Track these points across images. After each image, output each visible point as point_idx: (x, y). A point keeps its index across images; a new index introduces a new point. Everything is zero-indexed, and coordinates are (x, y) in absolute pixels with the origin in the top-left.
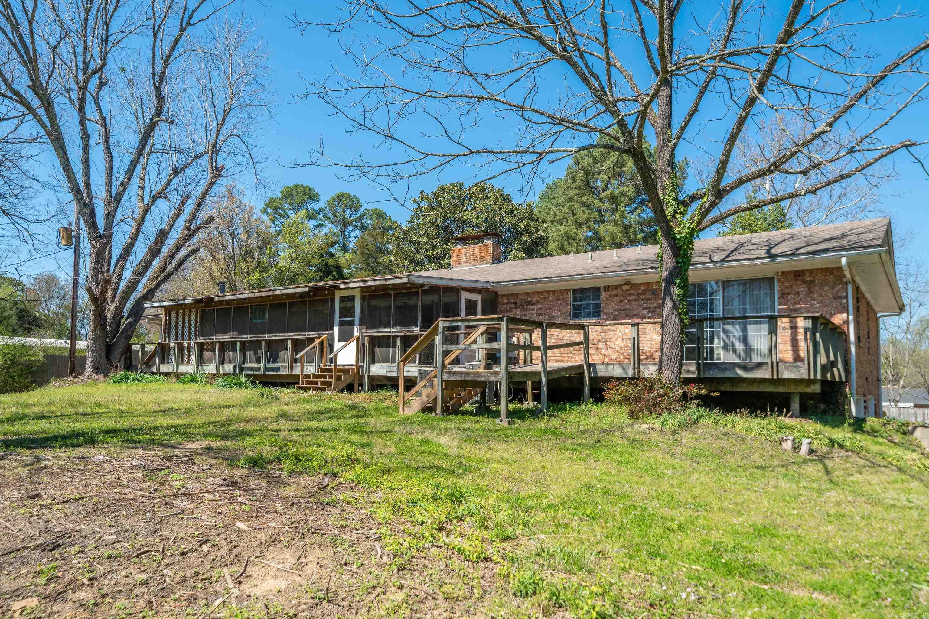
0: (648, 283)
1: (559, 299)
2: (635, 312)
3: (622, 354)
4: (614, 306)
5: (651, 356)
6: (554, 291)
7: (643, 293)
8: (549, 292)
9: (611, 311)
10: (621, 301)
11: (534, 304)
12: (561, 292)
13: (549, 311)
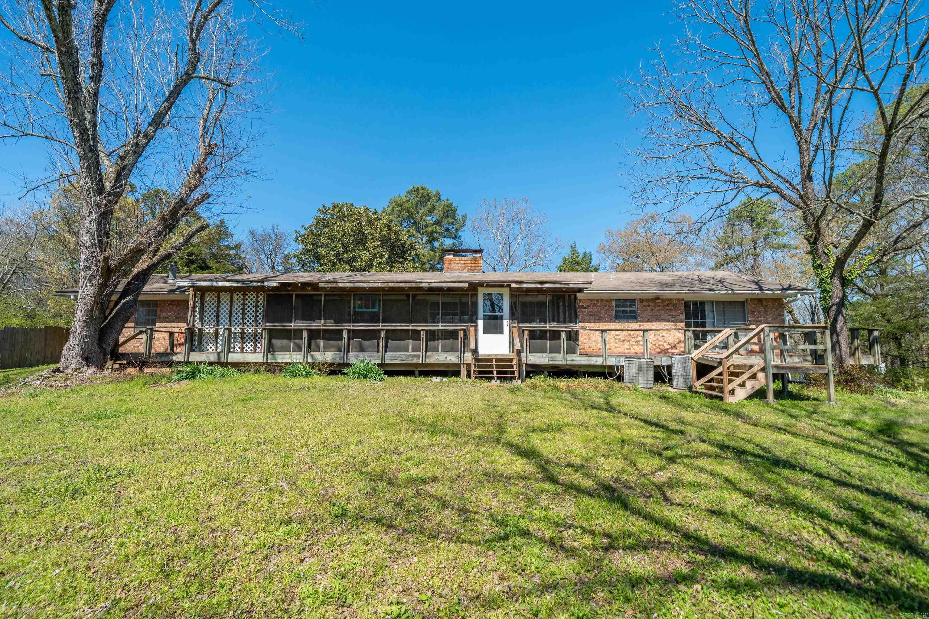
0: (671, 299)
1: (606, 306)
2: (663, 317)
3: (655, 345)
4: (647, 313)
5: (675, 346)
6: (602, 300)
7: (668, 305)
8: (597, 300)
9: (645, 315)
10: (653, 310)
11: (585, 308)
12: (607, 300)
13: (598, 314)
